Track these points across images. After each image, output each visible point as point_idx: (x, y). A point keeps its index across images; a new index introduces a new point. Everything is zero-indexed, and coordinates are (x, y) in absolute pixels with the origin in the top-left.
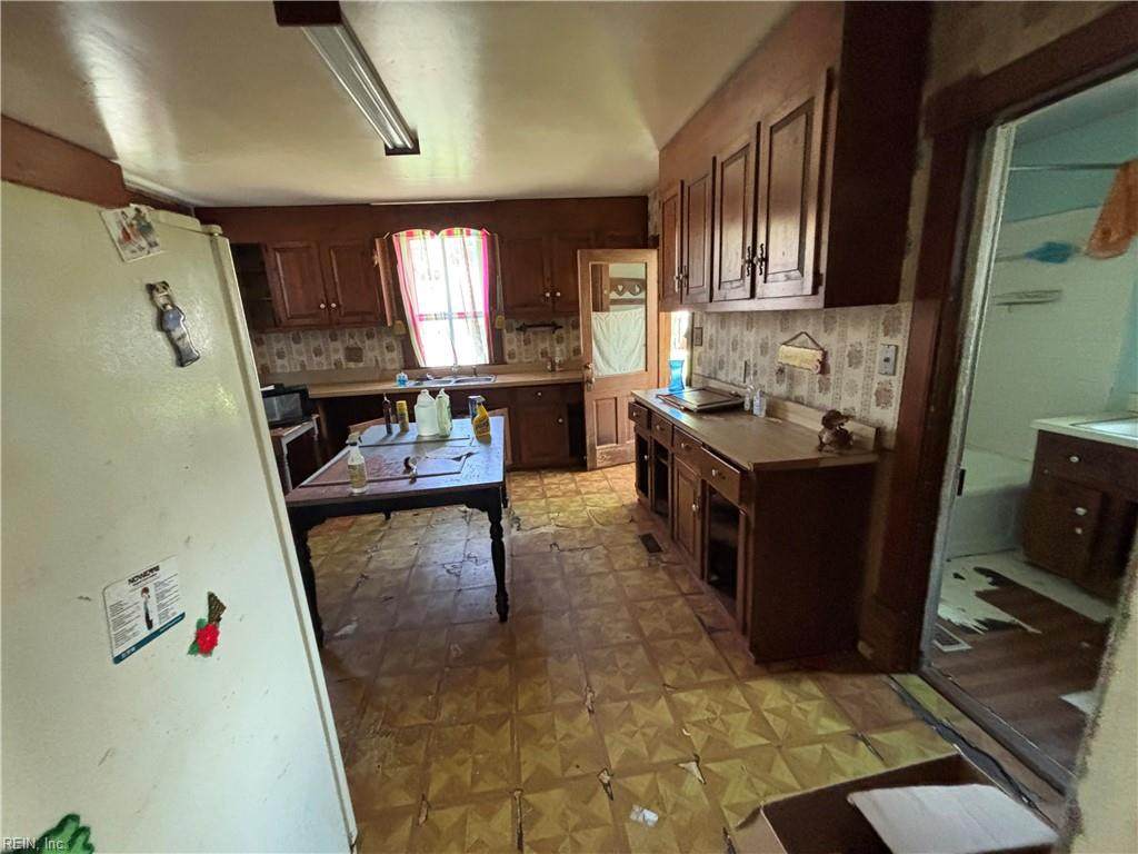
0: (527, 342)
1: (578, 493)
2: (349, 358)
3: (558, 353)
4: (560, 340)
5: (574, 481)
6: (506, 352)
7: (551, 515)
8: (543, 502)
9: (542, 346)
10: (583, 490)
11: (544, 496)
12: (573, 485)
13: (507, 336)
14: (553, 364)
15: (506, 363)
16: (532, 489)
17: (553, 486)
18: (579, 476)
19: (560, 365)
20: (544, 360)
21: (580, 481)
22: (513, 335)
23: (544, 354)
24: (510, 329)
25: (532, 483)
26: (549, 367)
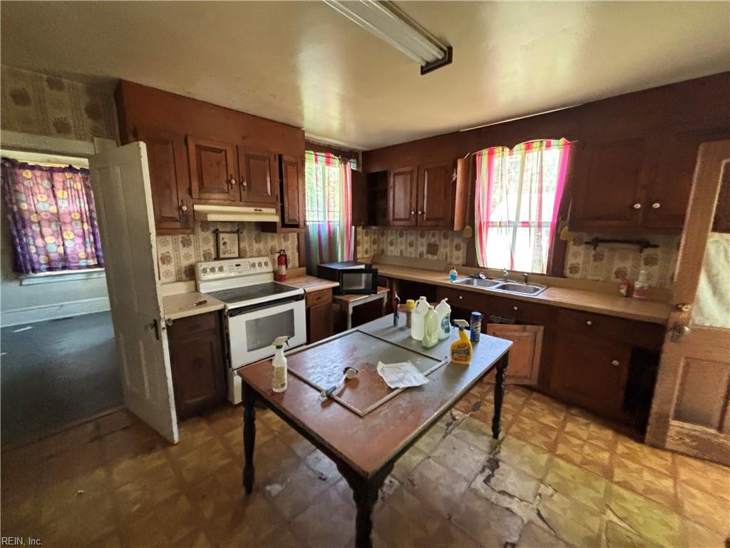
0: (598, 258)
1: (608, 474)
2: (428, 252)
3: (641, 278)
4: (650, 261)
5: (612, 450)
6: (568, 265)
7: (543, 488)
8: (544, 458)
9: (618, 264)
10: (619, 475)
11: (552, 449)
12: (605, 456)
13: (572, 249)
14: (630, 289)
15: (565, 277)
16: (545, 429)
17: (576, 441)
18: (625, 446)
19: (641, 291)
20: (619, 281)
21: (623, 456)
22: (581, 249)
23: (620, 273)
24: (578, 242)
25: (549, 420)
26: (623, 291)
